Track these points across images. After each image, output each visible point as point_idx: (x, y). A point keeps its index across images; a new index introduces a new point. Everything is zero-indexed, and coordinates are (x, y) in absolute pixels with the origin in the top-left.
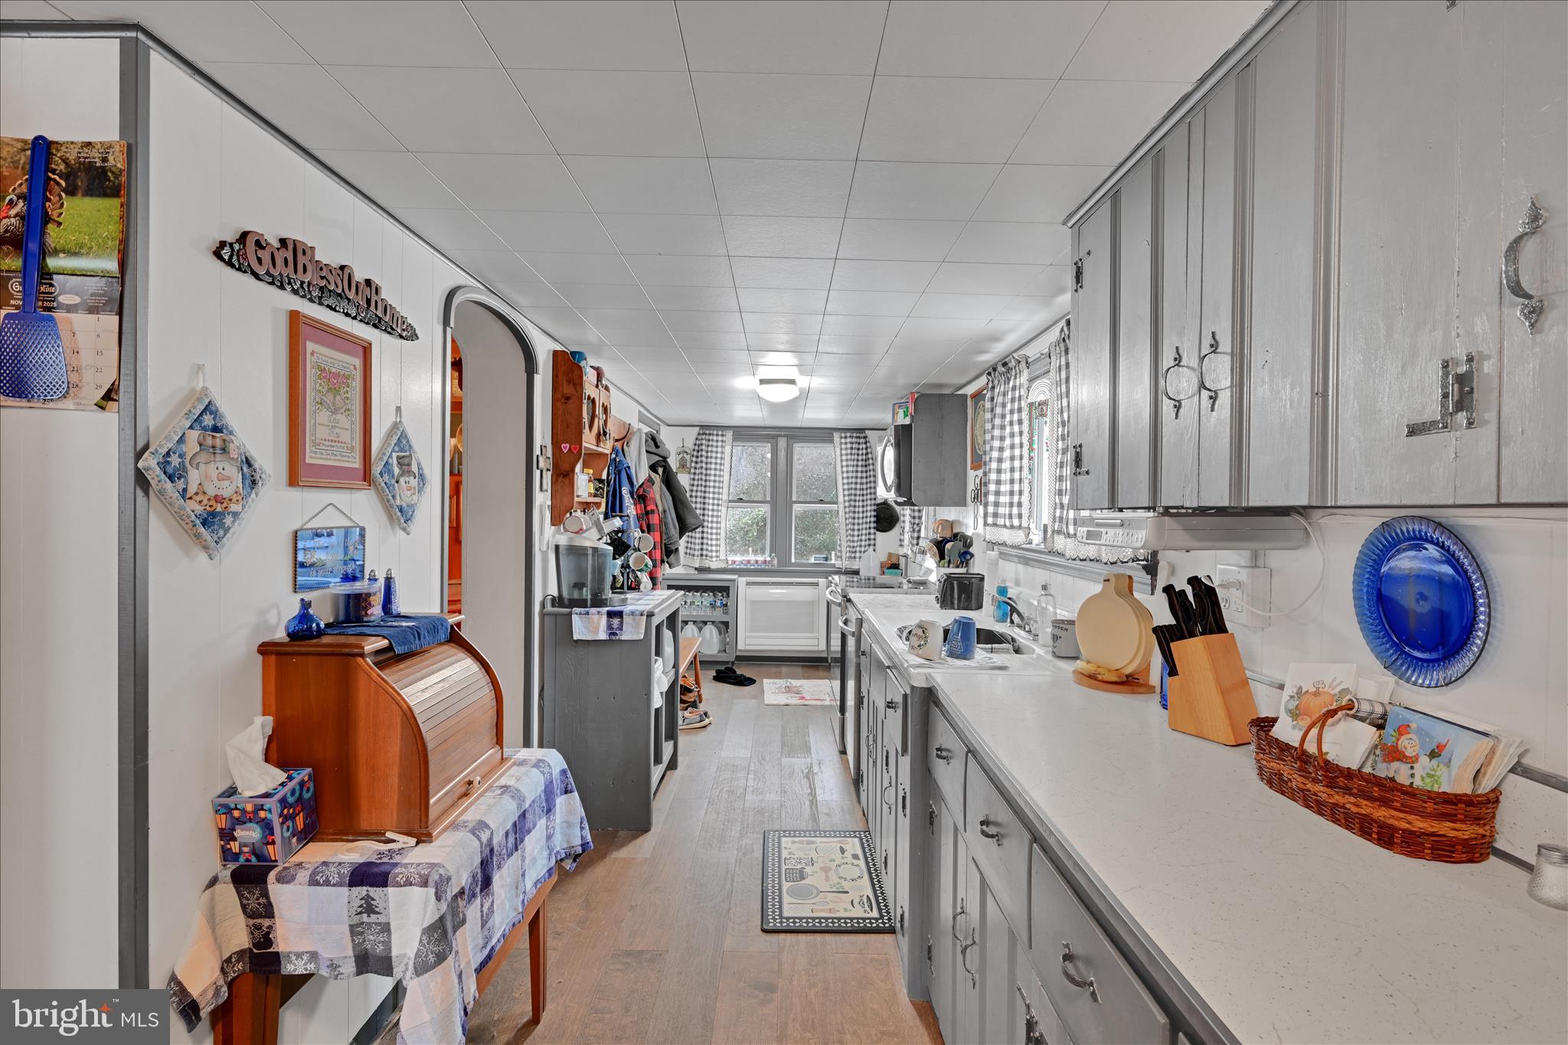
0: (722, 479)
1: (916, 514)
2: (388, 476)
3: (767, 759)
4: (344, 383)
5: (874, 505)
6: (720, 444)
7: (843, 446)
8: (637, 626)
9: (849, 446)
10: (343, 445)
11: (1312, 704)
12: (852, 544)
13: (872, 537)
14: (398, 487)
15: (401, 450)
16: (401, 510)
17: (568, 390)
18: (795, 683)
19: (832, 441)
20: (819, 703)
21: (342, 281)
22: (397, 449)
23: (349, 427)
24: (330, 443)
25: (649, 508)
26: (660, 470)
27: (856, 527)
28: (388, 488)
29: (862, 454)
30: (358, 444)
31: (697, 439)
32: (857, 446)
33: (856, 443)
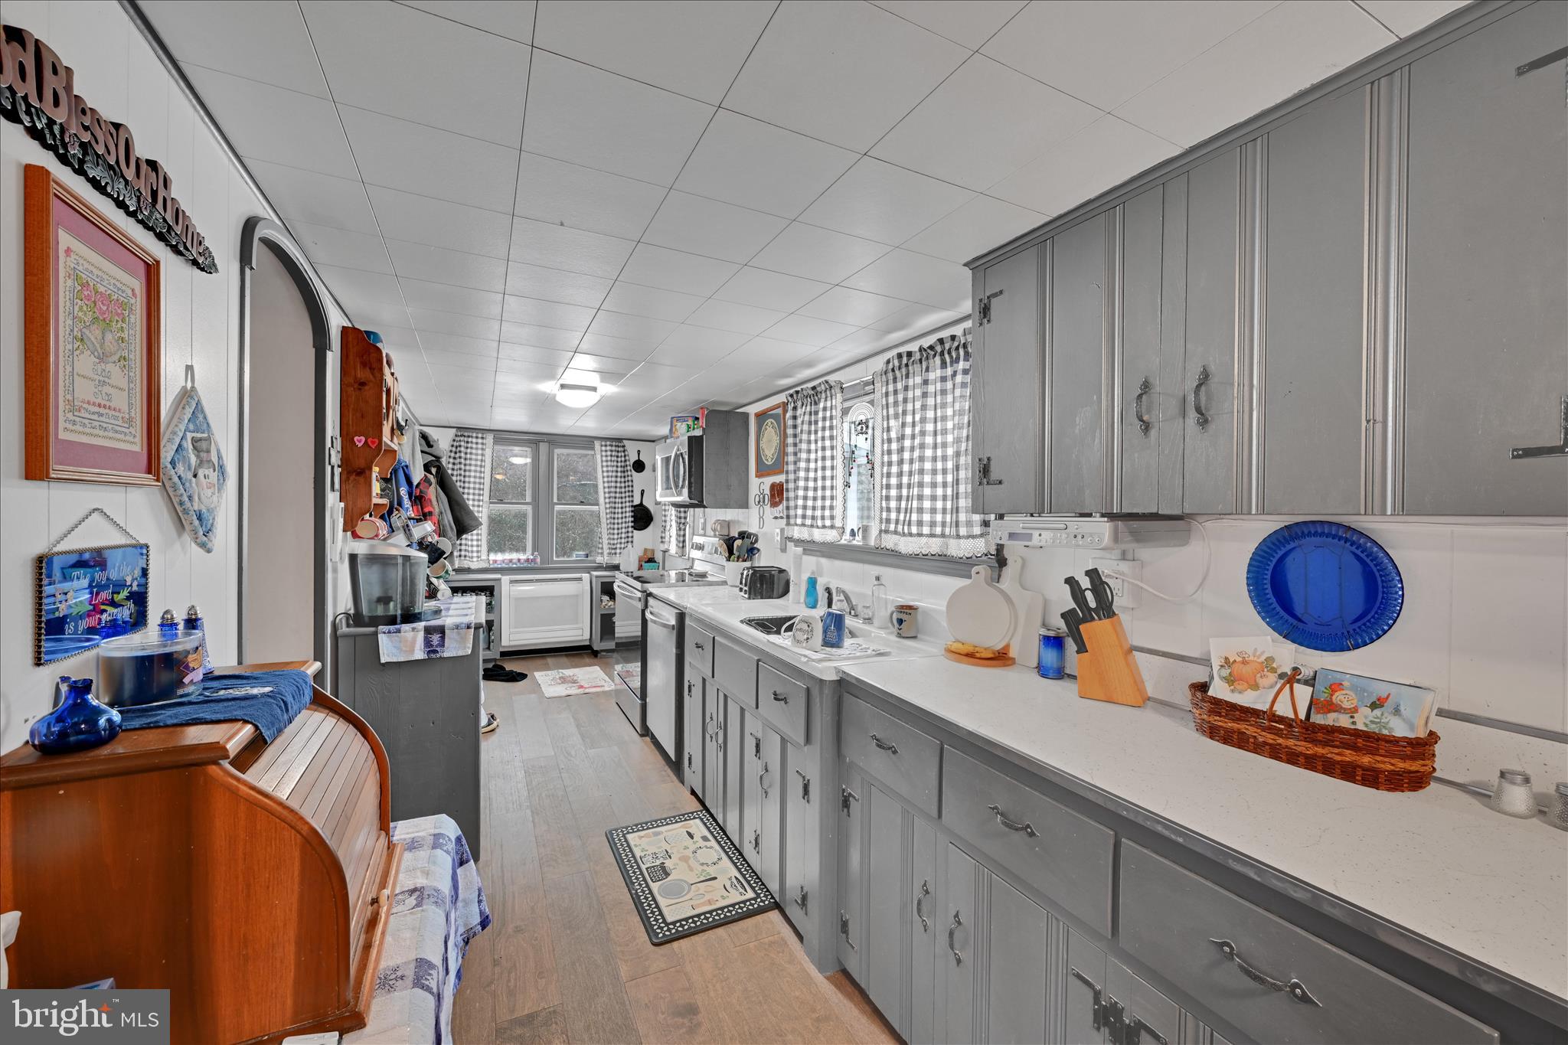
0: (482, 481)
1: (682, 515)
2: (184, 466)
3: (573, 753)
4: (118, 314)
5: (632, 506)
6: (480, 446)
7: (604, 454)
8: (464, 639)
9: (609, 453)
10: (117, 414)
11: (1244, 670)
12: (612, 542)
13: (630, 535)
14: (197, 484)
15: (196, 431)
16: (200, 518)
17: (362, 374)
18: (568, 672)
19: (593, 449)
20: (598, 690)
21: (116, 146)
22: (191, 427)
23: (125, 386)
24: (96, 409)
25: (426, 510)
26: (434, 470)
27: (616, 526)
28: (183, 485)
29: (621, 461)
30: (138, 414)
31: (454, 440)
32: (616, 454)
33: (615, 451)
